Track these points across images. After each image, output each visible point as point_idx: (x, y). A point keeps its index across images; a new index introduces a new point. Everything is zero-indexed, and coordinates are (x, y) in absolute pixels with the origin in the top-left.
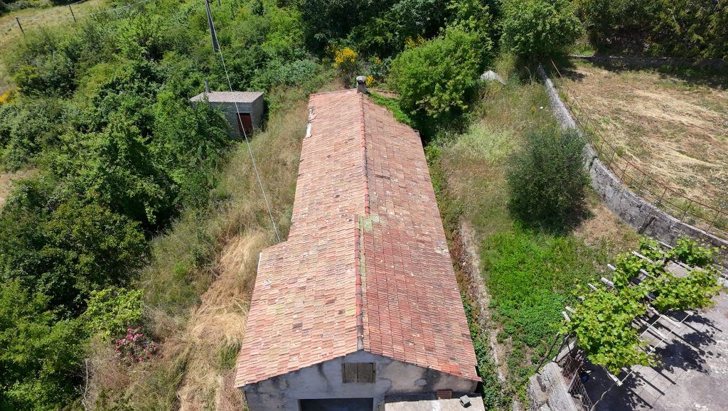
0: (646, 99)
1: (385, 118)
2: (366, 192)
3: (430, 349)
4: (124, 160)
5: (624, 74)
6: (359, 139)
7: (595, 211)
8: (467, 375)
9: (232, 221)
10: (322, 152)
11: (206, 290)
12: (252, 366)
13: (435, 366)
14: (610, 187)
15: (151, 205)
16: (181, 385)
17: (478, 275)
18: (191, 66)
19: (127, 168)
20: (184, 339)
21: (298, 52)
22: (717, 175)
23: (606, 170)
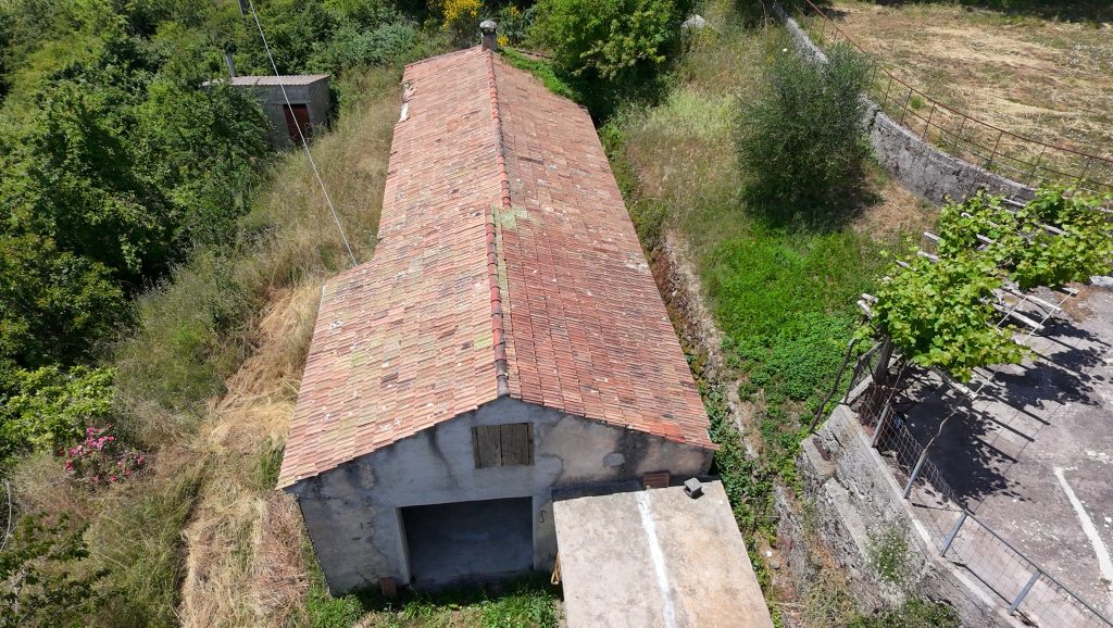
0: (947, 37)
1: (531, 87)
2: (503, 177)
3: (628, 401)
4: (78, 161)
5: (907, 9)
6: (489, 109)
7: (883, 193)
8: (694, 440)
9: (278, 260)
10: (428, 136)
11: (236, 372)
12: (309, 451)
13: (638, 424)
14: (906, 152)
15: (133, 240)
16: (189, 518)
17: (699, 306)
18: (204, 42)
19: (85, 175)
20: (195, 446)
21: (383, 12)
22: (1073, 126)
23: (897, 127)
